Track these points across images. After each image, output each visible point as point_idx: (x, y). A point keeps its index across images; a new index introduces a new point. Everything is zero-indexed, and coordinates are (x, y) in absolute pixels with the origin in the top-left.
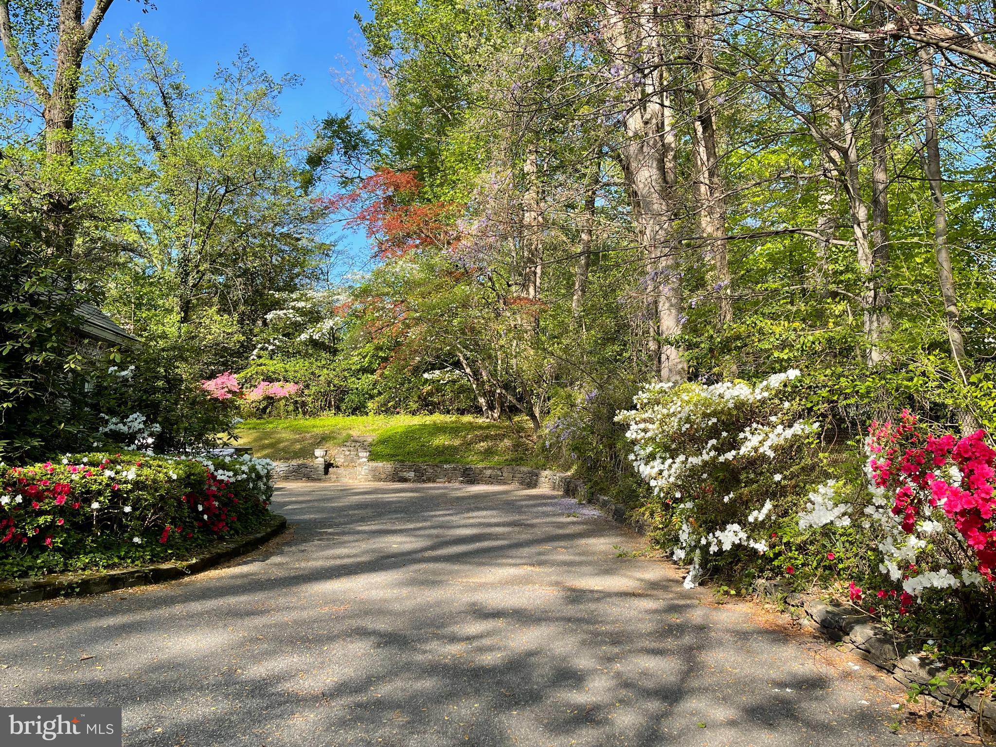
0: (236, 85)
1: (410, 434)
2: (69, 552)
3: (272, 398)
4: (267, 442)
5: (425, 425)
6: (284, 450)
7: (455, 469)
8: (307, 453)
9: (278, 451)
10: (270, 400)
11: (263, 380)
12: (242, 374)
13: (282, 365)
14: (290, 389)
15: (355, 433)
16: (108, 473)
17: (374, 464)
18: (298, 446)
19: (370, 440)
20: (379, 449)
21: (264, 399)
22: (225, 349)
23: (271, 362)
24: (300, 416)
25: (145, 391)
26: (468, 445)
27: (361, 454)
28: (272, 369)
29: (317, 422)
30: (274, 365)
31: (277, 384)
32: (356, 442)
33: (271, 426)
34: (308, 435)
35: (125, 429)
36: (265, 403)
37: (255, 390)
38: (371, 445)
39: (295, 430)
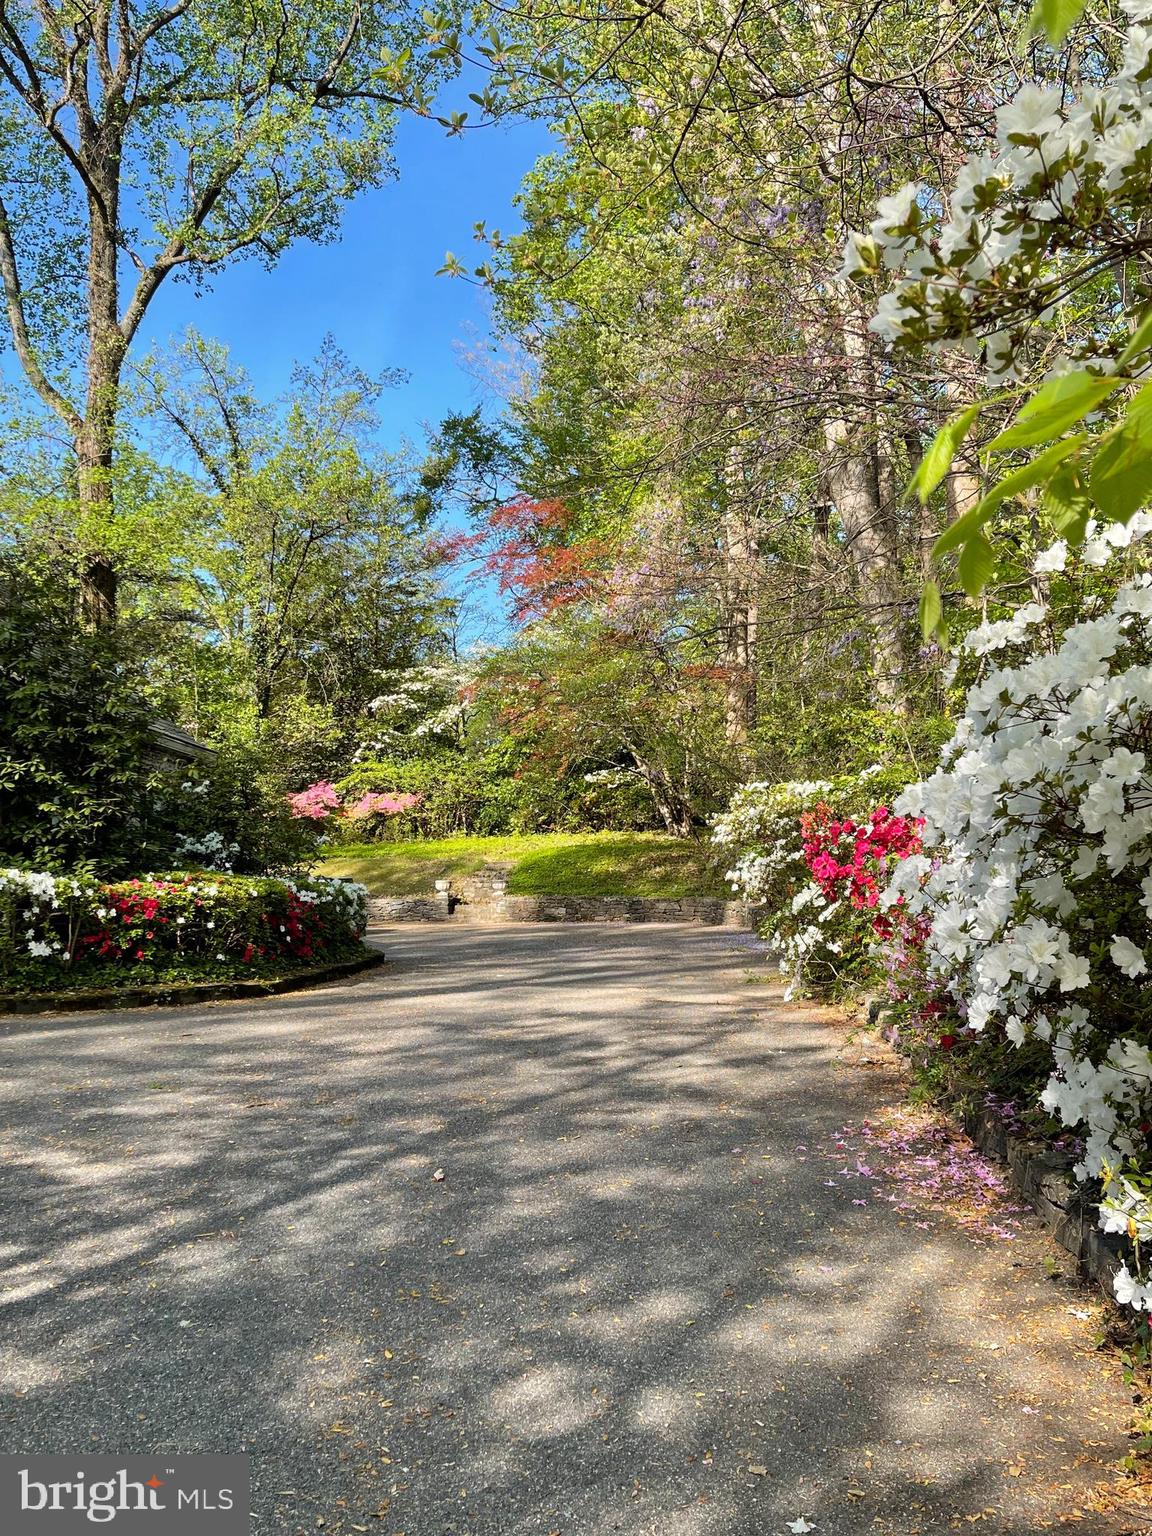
0: (320, 388)
1: (563, 858)
2: (160, 965)
3: (381, 815)
4: (375, 873)
5: (585, 846)
6: (398, 883)
7: (618, 903)
8: (426, 886)
9: (389, 884)
10: (380, 817)
11: (371, 791)
12: (342, 784)
13: (394, 769)
14: (406, 801)
15: (489, 859)
16: (191, 889)
17: (512, 898)
18: (416, 878)
19: (509, 867)
20: (521, 878)
21: (372, 817)
22: (319, 750)
23: (380, 766)
24: (420, 838)
25: (222, 809)
26: (638, 870)
27: (495, 886)
28: (382, 775)
29: (443, 845)
30: (385, 770)
31: (389, 796)
32: (492, 870)
33: (382, 852)
34: (429, 864)
35: (201, 849)
36: (373, 822)
37: (360, 804)
38: (510, 873)
39: (413, 857)
